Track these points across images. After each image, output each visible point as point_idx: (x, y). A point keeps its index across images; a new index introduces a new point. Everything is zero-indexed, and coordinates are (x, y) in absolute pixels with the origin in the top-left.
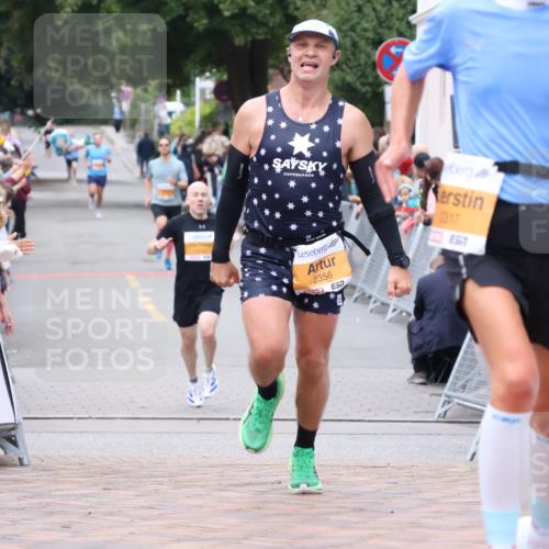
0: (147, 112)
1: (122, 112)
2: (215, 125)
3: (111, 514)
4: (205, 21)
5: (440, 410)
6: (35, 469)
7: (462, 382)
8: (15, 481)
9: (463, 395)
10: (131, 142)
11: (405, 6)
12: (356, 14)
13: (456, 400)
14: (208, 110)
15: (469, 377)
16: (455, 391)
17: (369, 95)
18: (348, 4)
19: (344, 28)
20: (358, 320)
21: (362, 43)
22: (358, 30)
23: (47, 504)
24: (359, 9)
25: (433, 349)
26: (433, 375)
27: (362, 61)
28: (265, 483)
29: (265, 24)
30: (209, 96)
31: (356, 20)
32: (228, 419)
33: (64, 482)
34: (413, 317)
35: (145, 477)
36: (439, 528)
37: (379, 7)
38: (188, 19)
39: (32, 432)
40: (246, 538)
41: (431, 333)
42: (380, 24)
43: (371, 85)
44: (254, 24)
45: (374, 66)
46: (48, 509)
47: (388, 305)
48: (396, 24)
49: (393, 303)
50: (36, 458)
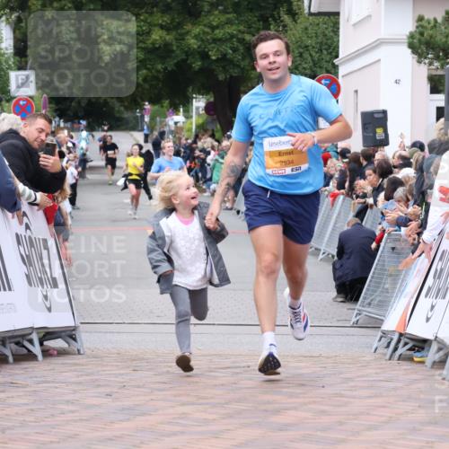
0: (161, 122)
2: (206, 131)
3: (139, 387)
5: (354, 320)
6: (88, 357)
7: (369, 301)
8: (75, 364)
9: (369, 310)
11: (331, 53)
12: (298, 58)
13: (365, 313)
14: (201, 121)
15: (373, 297)
16: (363, 306)
22: (300, 69)
23: (97, 380)
24: (301, 55)
25: (349, 279)
26: (349, 297)
28: (240, 367)
29: (239, 66)
30: (202, 112)
31: (299, 62)
32: (214, 324)
33: (107, 365)
34: (336, 258)
35: (161, 362)
36: (354, 397)
37: (314, 54)
38: (189, 62)
39: (87, 332)
40: (226, 403)
41: (348, 269)
42: (315, 65)
44: (231, 66)
46: (97, 383)
47: (320, 250)
48: (325, 65)
49: (323, 248)
50: (89, 349)
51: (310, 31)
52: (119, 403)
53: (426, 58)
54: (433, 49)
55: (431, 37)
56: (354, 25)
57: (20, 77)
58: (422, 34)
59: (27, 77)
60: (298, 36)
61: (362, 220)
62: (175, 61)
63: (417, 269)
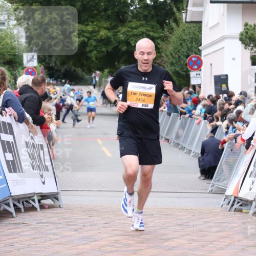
1: (96, 81)
3: (92, 226)
4: (125, 48)
5: (210, 189)
6: (65, 209)
7: (218, 179)
8: (57, 213)
9: (218, 184)
10: (99, 92)
11: (197, 44)
12: (180, 46)
13: (216, 185)
15: (220, 177)
16: (215, 182)
17: (185, 75)
18: (177, 42)
19: (176, 51)
20: (180, 156)
21: (182, 56)
23: (70, 222)
24: (181, 44)
25: (208, 167)
26: (207, 176)
27: (182, 63)
28: (147, 215)
31: (180, 48)
33: (75, 214)
34: (200, 155)
35: (104, 212)
36: (210, 232)
37: (188, 44)
38: (120, 47)
39: (64, 195)
41: (207, 161)
42: (189, 49)
43: (185, 71)
45: (186, 65)
46: (69, 224)
47: (191, 151)
48: (194, 50)
49: (193, 150)
50: (65, 205)
51: (186, 31)
52: (81, 235)
53: (249, 46)
54: (253, 41)
55: (252, 35)
56: (210, 28)
57: (29, 56)
58: (247, 33)
59: (33, 56)
60: (179, 34)
61: (214, 135)
62: (113, 47)
63: (245, 161)
